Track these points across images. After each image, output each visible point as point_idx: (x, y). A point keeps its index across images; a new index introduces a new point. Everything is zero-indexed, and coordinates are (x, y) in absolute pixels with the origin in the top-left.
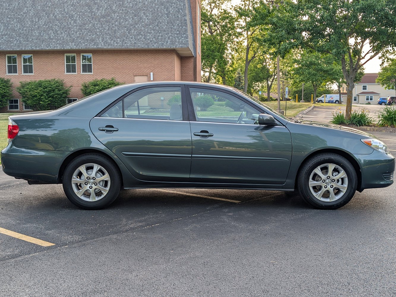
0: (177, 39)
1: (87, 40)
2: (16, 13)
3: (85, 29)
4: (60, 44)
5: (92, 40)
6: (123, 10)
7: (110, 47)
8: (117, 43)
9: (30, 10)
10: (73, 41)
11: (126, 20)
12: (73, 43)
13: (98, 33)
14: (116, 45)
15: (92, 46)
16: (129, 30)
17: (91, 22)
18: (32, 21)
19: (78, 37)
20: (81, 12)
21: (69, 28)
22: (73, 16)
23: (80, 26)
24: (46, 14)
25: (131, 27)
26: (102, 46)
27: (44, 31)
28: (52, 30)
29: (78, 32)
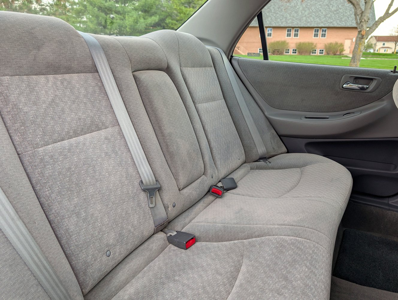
0: (371, 23)
1: (329, 22)
2: (294, 8)
3: (327, 17)
4: (316, 24)
5: (331, 22)
6: (344, 8)
7: (340, 26)
8: (343, 24)
9: (300, 7)
10: (322, 22)
11: (346, 13)
12: (323, 24)
13: (334, 19)
14: (343, 25)
15: (331, 25)
16: (348, 18)
17: (329, 14)
18: (302, 13)
19: (324, 21)
20: (324, 8)
21: (320, 16)
22: (321, 10)
23: (325, 15)
24: (308, 9)
25: (349, 16)
26: (336, 25)
27: (308, 18)
28: (312, 17)
29: (324, 19)
